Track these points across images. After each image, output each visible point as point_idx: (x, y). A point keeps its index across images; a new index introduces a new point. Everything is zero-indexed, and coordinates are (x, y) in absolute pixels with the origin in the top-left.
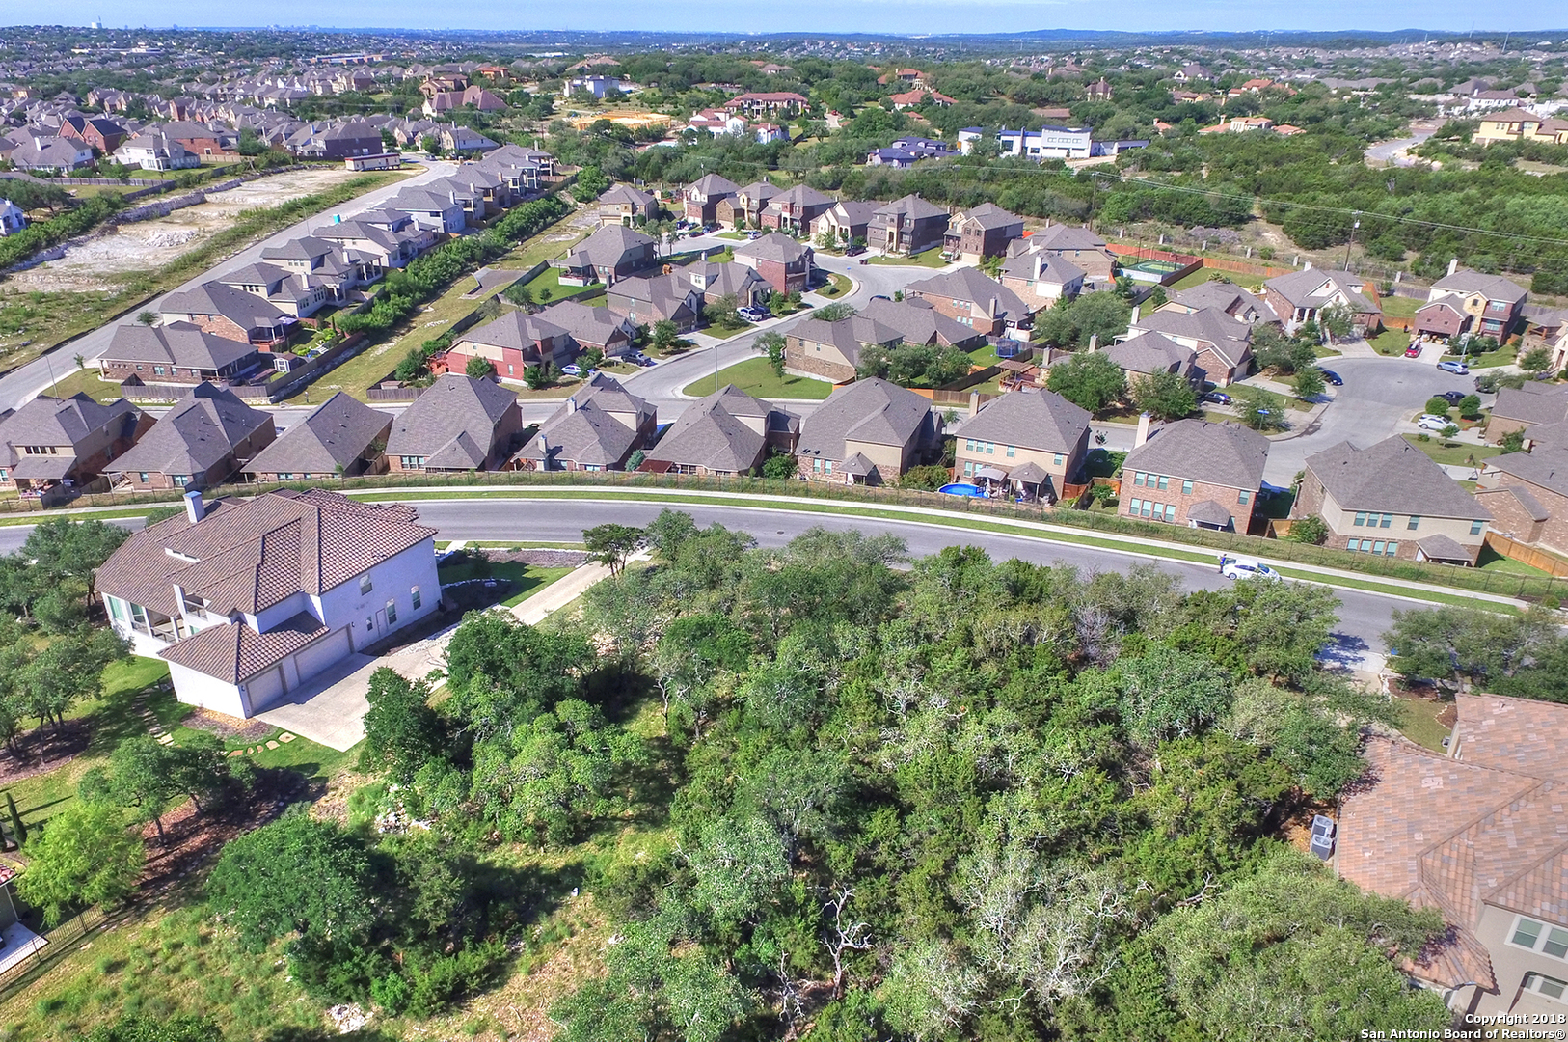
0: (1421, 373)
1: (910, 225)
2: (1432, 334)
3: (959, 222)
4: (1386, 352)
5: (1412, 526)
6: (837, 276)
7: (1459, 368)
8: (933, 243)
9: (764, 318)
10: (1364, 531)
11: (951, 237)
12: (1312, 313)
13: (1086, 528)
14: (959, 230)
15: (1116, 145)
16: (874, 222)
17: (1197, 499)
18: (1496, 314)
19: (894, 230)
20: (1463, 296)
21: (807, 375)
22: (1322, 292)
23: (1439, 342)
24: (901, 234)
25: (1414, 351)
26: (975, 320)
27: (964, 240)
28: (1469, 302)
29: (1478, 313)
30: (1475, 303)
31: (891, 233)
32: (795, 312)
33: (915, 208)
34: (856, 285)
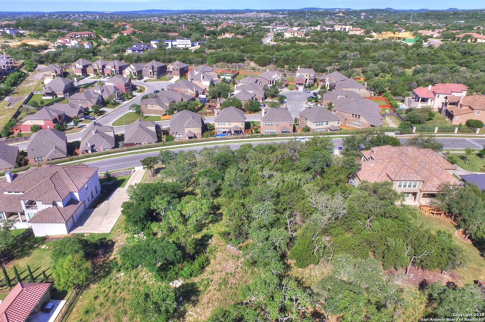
0: (299, 93)
1: (156, 69)
2: (299, 84)
3: (170, 67)
4: (291, 90)
5: (327, 124)
6: (139, 86)
7: (308, 91)
8: (163, 74)
9: (123, 101)
10: (318, 127)
11: (168, 72)
12: (273, 82)
13: (259, 138)
14: (171, 70)
15: (198, 43)
16: (144, 69)
17: (281, 127)
18: (311, 78)
19: (151, 71)
20: (304, 74)
21: (149, 115)
22: (274, 77)
23: (301, 86)
24: (153, 72)
25: (297, 89)
26: (190, 93)
27: (173, 72)
28: (306, 75)
29: (308, 78)
30: (307, 76)
31: (151, 72)
32: (132, 98)
33: (157, 65)
34: (146, 89)
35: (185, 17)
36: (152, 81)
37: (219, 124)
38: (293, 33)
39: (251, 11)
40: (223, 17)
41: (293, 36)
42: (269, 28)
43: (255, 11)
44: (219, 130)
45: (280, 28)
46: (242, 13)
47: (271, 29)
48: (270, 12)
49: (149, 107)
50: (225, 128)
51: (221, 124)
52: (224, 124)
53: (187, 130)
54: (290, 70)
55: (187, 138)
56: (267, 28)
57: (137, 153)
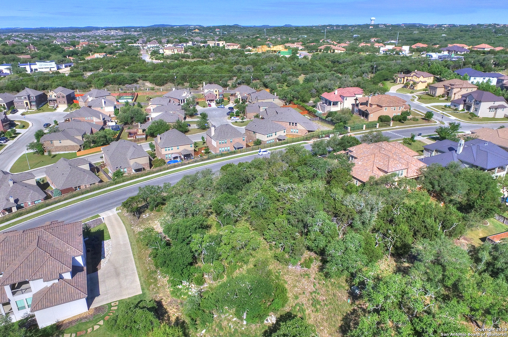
0: (214, 109)
1: (33, 98)
2: (210, 100)
3: (52, 95)
4: (204, 107)
5: (276, 135)
6: (18, 121)
7: (223, 107)
8: (43, 104)
9: (7, 141)
10: (269, 138)
11: (50, 100)
12: (184, 100)
14: (53, 97)
15: (64, 65)
16: (16, 100)
17: (234, 143)
18: (220, 93)
19: (28, 101)
20: (212, 90)
21: (57, 153)
22: (184, 95)
23: (212, 102)
24: (30, 102)
25: (210, 105)
26: (96, 122)
27: (58, 100)
28: (215, 91)
29: (217, 93)
30: (216, 91)
31: (27, 103)
32: (15, 137)
34: (30, 123)
35: (17, 36)
36: (31, 113)
37: (166, 150)
38: (173, 50)
39: (97, 29)
40: (67, 35)
41: (173, 53)
42: (138, 46)
43: (102, 28)
44: (167, 156)
45: (151, 45)
46: (88, 31)
47: (141, 47)
48: (121, 29)
49: (56, 143)
50: (173, 154)
51: (169, 150)
52: (172, 149)
53: (132, 162)
54: (192, 87)
55: (133, 171)
56: (136, 46)
57: (87, 197)
